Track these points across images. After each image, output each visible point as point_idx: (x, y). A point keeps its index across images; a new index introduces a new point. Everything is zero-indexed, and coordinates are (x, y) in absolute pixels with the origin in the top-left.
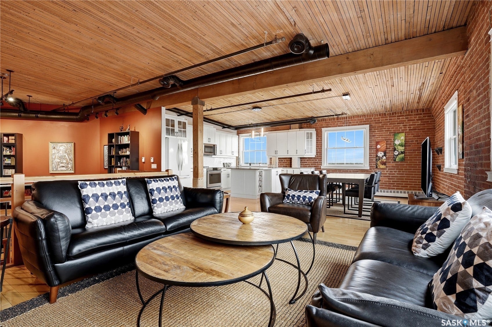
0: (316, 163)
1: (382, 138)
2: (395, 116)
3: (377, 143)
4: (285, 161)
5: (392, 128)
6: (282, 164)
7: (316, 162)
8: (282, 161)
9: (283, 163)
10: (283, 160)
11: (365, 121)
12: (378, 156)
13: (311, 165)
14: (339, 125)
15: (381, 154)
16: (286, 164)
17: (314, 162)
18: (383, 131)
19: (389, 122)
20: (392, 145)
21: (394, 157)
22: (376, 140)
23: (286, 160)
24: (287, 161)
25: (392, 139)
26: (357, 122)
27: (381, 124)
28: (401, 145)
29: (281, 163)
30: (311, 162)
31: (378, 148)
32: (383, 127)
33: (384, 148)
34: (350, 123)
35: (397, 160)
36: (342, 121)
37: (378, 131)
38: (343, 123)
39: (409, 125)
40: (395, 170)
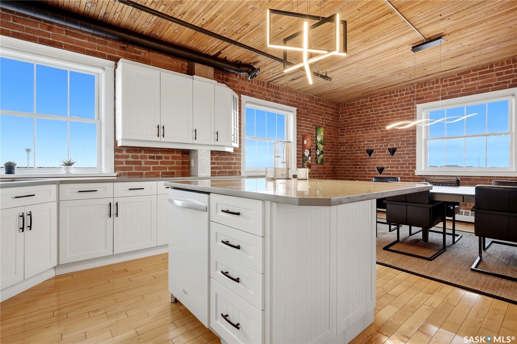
0: (233, 166)
1: (307, 130)
2: (318, 104)
3: (304, 137)
4: (167, 158)
5: (314, 119)
6: (160, 168)
7: (231, 164)
8: (159, 158)
9: (162, 163)
10: (163, 155)
11: (294, 102)
12: (305, 155)
13: (223, 170)
14: (267, 96)
15: (307, 153)
16: (170, 168)
17: (228, 163)
18: (307, 121)
19: (313, 110)
20: (315, 142)
21: (316, 158)
22: (302, 132)
23: (170, 155)
24: (173, 158)
25: (315, 133)
26: (287, 100)
27: (306, 110)
28: (321, 143)
29: (157, 163)
30: (223, 163)
31: (305, 144)
32: (307, 115)
33: (309, 145)
34: (280, 98)
35: (318, 162)
36: (272, 92)
37: (304, 120)
38: (272, 96)
39: (326, 119)
40: (317, 175)
